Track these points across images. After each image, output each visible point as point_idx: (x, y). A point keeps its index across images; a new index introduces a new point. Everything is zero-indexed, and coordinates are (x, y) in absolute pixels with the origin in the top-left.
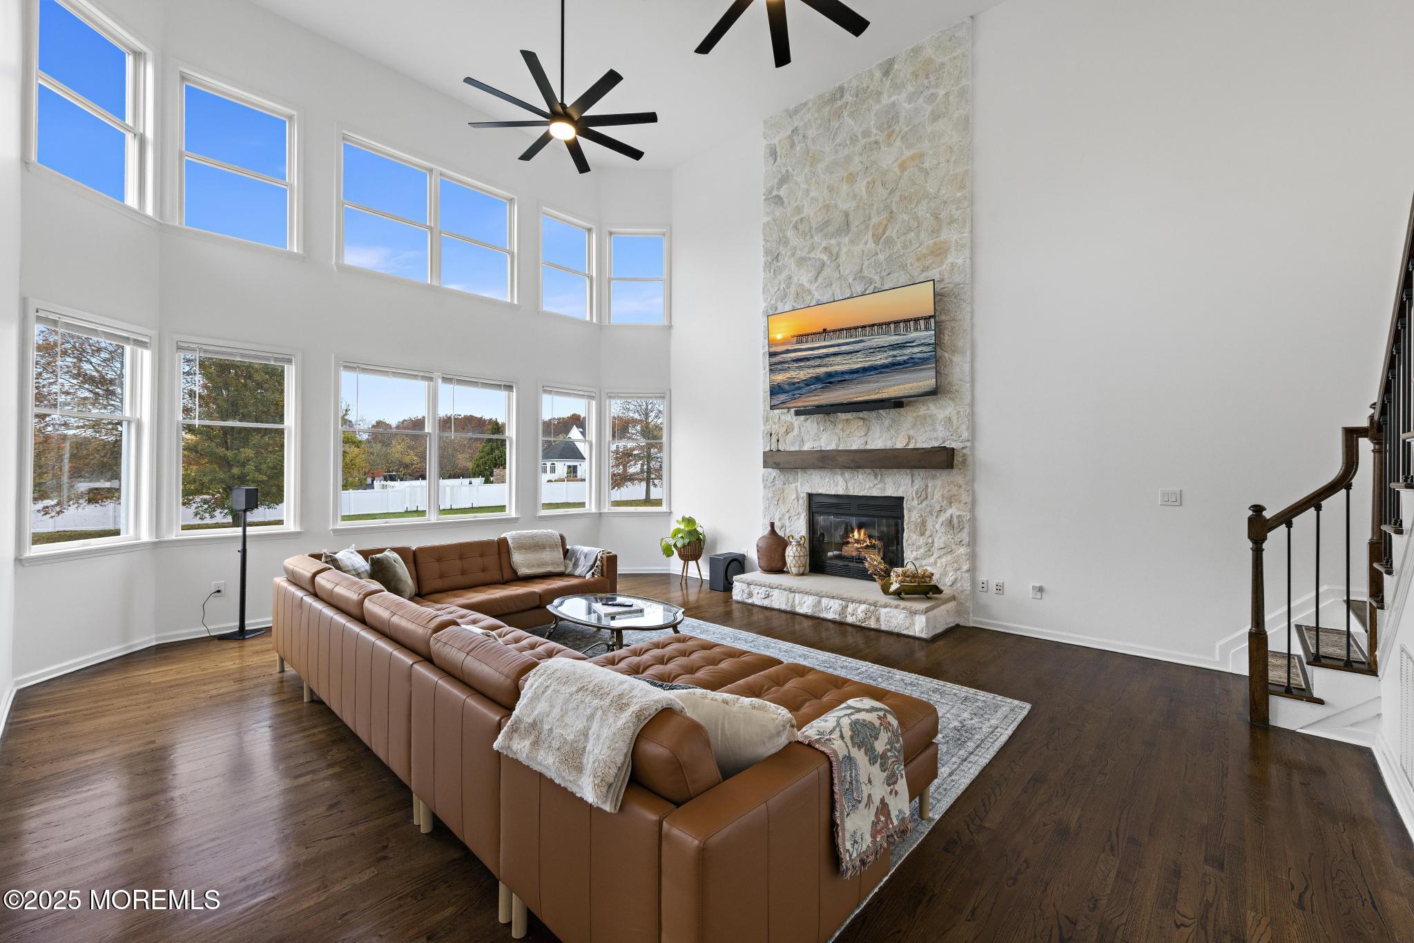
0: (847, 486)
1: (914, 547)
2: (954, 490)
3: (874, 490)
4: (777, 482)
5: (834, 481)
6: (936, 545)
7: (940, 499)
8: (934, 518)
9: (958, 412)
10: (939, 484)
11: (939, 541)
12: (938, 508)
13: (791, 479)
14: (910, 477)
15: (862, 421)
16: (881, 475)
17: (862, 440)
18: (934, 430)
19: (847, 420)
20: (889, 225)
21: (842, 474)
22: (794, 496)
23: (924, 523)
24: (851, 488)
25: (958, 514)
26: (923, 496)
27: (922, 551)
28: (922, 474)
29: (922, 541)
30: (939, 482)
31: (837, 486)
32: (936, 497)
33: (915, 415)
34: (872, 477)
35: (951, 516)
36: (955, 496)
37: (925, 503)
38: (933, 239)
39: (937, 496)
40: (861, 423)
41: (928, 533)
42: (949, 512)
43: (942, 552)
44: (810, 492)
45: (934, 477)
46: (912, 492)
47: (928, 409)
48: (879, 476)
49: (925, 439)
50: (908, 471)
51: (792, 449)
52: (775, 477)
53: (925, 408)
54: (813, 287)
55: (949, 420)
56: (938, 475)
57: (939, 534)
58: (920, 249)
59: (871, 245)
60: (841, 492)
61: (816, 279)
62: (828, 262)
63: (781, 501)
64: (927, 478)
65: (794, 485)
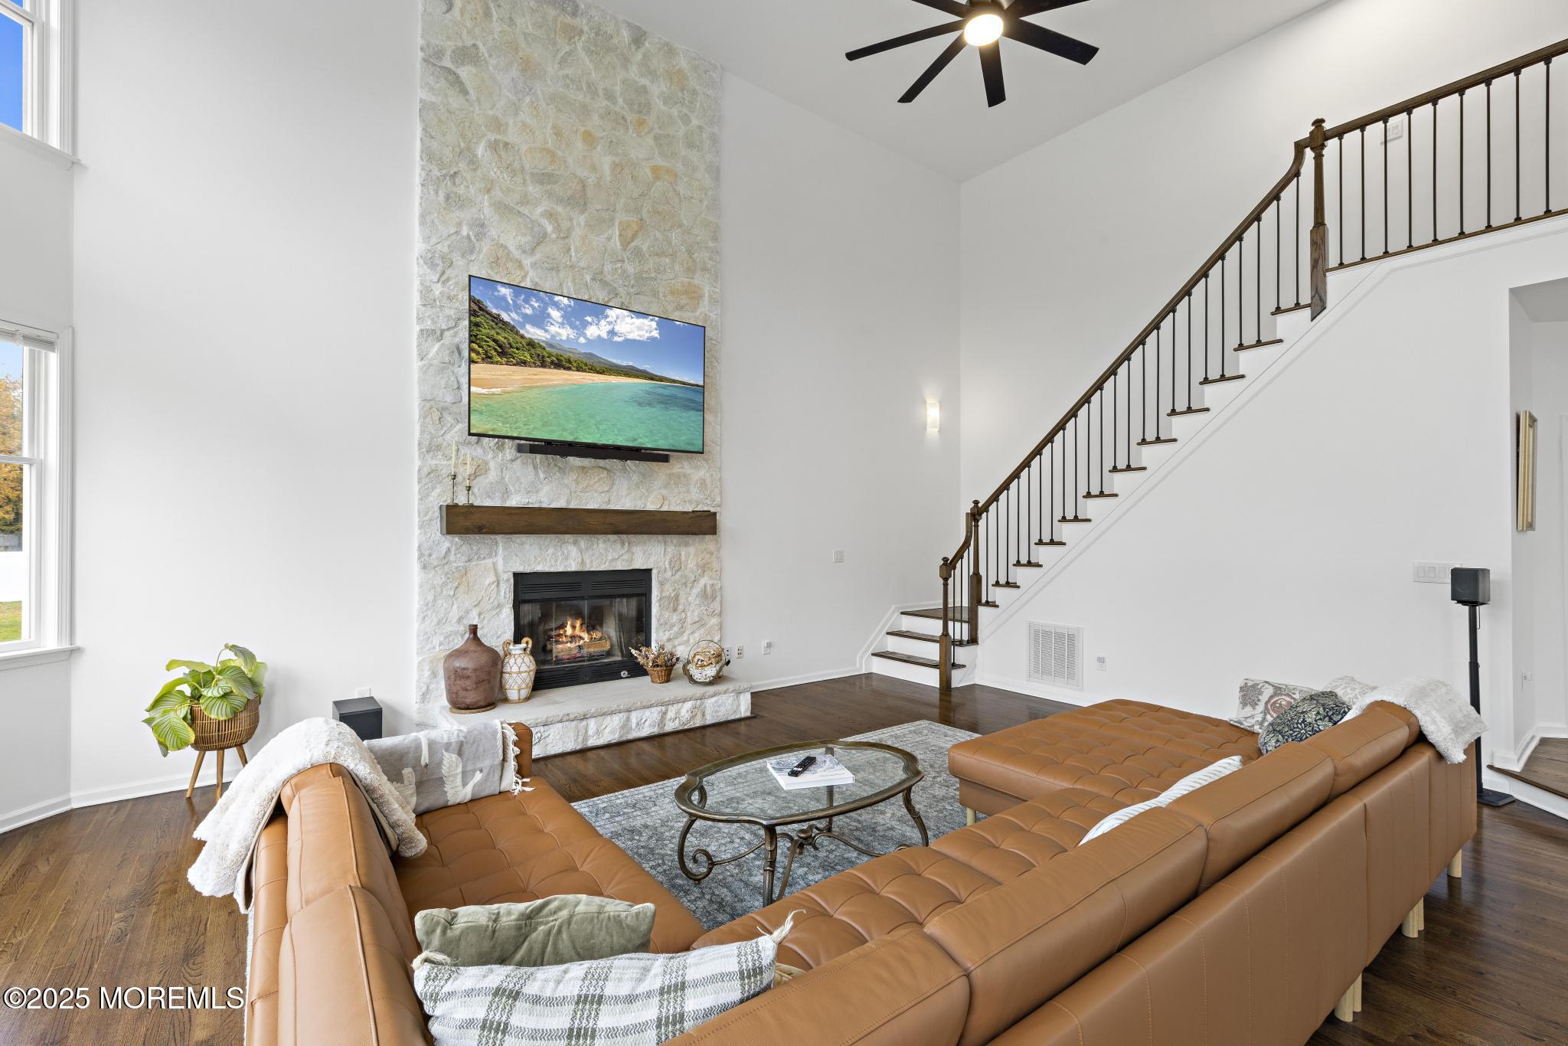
0: (583, 560)
1: (668, 626)
2: (707, 556)
3: (619, 562)
4: (452, 558)
5: (563, 553)
6: (689, 620)
7: (695, 568)
8: (688, 589)
9: (712, 475)
10: (691, 551)
11: (692, 615)
12: (693, 579)
13: (484, 551)
14: (663, 544)
15: (605, 472)
16: (629, 544)
17: (605, 497)
18: (688, 492)
19: (583, 468)
20: (640, 234)
21: (575, 543)
22: (491, 578)
23: (677, 598)
24: (588, 562)
25: (711, 582)
26: (677, 565)
27: (676, 629)
28: (675, 541)
29: (675, 618)
30: (692, 550)
31: (567, 558)
32: (690, 566)
33: (668, 472)
34: (619, 546)
35: (705, 586)
36: (708, 564)
37: (679, 573)
38: (688, 278)
39: (692, 564)
40: (604, 474)
41: (681, 607)
42: (703, 581)
43: (696, 626)
44: (521, 569)
45: (686, 544)
46: (665, 562)
47: (682, 468)
48: (627, 544)
49: (678, 502)
50: (660, 537)
51: (488, 503)
52: (449, 549)
53: (679, 466)
54: (527, 261)
55: (703, 483)
56: (690, 541)
57: (693, 607)
58: (673, 282)
59: (616, 243)
60: (573, 567)
61: (533, 250)
62: (554, 236)
63: (461, 589)
64: (680, 546)
65: (489, 562)
